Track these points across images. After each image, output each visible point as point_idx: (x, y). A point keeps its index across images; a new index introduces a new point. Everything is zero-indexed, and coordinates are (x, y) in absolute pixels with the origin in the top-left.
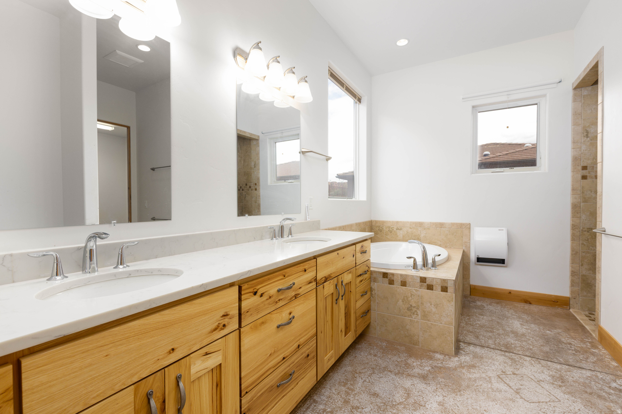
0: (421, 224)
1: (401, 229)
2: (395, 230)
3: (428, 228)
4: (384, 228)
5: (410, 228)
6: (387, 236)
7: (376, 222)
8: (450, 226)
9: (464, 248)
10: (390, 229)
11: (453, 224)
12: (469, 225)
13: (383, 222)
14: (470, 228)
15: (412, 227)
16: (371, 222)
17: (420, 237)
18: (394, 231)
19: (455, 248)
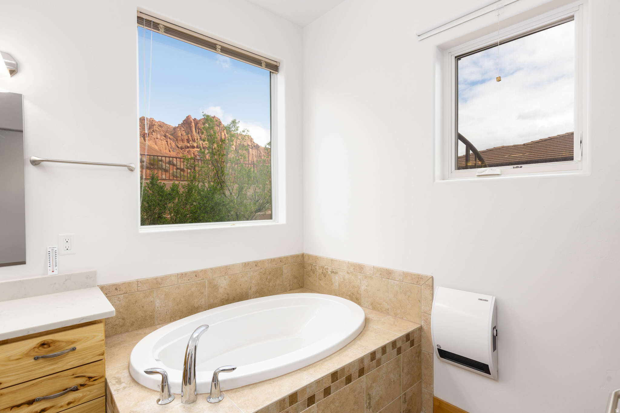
0: (360, 268)
1: (336, 273)
2: (330, 273)
3: (370, 277)
4: (317, 268)
5: (348, 273)
6: (320, 282)
7: (309, 256)
8: (402, 278)
9: (422, 323)
10: (324, 271)
11: (406, 275)
12: (431, 279)
13: (316, 258)
14: (433, 286)
15: (349, 272)
16: (303, 255)
17: (360, 290)
18: (329, 275)
19: (408, 321)
